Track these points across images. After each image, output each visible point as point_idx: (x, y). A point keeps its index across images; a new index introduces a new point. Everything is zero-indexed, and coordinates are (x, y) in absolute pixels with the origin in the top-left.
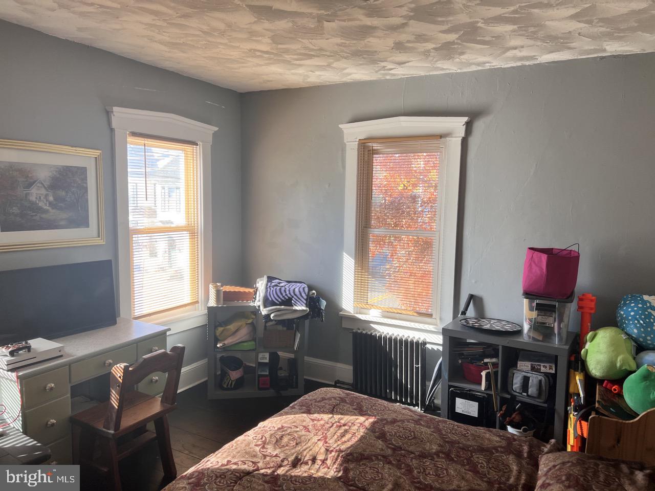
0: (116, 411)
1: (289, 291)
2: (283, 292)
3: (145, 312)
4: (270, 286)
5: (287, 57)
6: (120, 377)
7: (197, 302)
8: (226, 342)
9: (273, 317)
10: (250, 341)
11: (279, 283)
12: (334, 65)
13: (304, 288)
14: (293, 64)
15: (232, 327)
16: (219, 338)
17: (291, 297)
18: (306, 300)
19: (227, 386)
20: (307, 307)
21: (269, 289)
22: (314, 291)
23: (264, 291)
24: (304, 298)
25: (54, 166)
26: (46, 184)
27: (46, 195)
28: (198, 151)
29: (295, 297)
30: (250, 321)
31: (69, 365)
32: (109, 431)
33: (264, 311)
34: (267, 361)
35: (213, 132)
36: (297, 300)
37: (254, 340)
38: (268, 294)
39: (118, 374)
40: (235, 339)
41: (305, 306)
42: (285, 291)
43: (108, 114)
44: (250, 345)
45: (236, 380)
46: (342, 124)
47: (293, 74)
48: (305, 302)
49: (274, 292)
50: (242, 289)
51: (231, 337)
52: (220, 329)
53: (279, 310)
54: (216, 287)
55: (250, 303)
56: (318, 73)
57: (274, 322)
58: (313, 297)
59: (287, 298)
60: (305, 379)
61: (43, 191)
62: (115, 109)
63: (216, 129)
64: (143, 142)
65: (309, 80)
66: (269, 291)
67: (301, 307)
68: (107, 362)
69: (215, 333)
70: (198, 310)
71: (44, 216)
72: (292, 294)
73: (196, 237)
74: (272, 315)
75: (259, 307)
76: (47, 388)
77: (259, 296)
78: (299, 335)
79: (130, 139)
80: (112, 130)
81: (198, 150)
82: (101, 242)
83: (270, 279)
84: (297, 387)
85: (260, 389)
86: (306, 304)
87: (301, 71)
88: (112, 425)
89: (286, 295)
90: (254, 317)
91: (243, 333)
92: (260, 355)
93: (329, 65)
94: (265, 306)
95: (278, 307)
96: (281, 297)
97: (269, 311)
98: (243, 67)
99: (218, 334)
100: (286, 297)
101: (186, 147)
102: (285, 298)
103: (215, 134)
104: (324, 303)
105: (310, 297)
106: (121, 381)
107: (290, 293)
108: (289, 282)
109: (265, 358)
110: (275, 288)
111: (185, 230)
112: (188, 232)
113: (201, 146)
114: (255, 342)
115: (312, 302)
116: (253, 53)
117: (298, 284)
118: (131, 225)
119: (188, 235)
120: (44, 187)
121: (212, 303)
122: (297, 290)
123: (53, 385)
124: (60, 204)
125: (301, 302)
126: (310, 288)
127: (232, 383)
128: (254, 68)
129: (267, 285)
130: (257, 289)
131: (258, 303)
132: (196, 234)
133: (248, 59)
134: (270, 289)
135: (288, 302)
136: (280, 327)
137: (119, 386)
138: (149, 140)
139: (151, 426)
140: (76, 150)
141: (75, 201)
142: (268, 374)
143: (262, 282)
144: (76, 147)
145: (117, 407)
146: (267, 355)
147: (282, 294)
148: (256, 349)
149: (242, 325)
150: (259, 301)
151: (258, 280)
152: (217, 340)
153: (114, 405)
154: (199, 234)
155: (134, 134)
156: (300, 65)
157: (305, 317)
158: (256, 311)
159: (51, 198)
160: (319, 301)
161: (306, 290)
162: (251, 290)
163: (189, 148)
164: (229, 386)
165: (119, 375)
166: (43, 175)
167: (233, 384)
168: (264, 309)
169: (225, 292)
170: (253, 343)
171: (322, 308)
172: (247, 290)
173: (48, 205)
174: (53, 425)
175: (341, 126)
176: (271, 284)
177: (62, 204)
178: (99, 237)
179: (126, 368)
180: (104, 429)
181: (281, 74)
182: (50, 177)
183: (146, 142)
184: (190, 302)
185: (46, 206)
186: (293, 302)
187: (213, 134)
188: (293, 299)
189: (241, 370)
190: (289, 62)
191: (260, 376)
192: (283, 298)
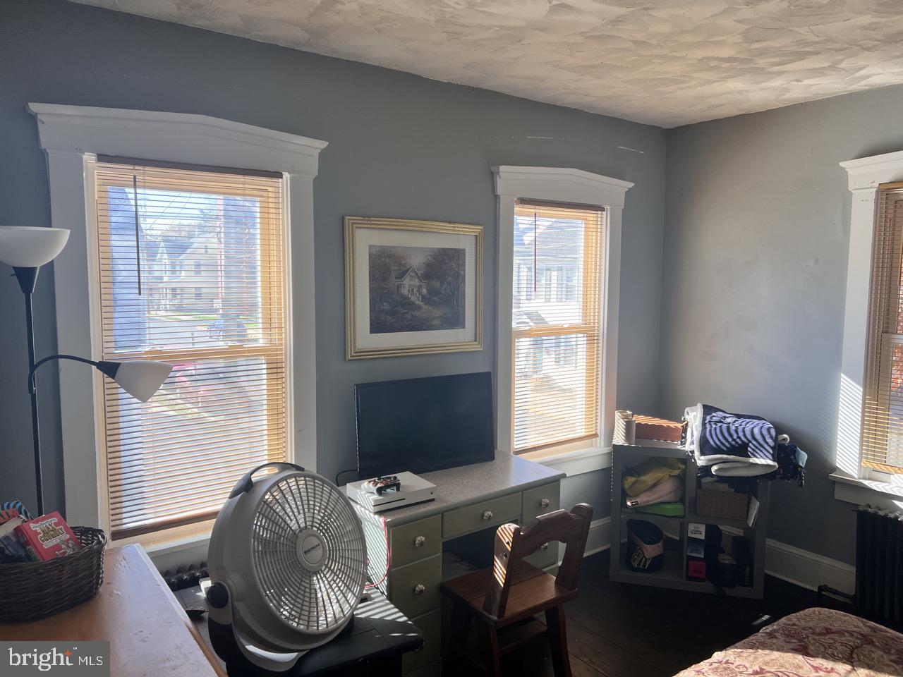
0: (501, 589)
1: (744, 431)
2: (733, 432)
3: (529, 445)
4: (710, 422)
5: (761, 62)
6: (508, 543)
7: (596, 435)
8: (639, 500)
9: (716, 471)
10: (676, 502)
11: (725, 417)
12: (843, 65)
13: (769, 429)
14: (770, 73)
15: (648, 478)
16: (628, 493)
17: (747, 442)
18: (773, 448)
19: (639, 564)
20: (774, 460)
21: (708, 426)
22: (785, 436)
23: (700, 429)
24: (769, 445)
25: (430, 249)
26: (420, 272)
27: (420, 287)
28: (604, 219)
29: (754, 442)
30: (676, 472)
31: (442, 513)
32: (491, 616)
33: (701, 461)
34: (702, 537)
35: (627, 190)
36: (757, 447)
37: (682, 500)
38: (708, 434)
39: (506, 538)
40: (653, 498)
41: (770, 456)
42: (736, 431)
43: (493, 176)
44: (676, 509)
45: (653, 558)
46: (846, 160)
47: (763, 89)
48: (771, 451)
49: (718, 431)
50: (664, 423)
51: (645, 493)
52: (631, 480)
53: (725, 461)
54: (626, 417)
55: (677, 444)
56: (806, 82)
57: (715, 479)
58: (784, 445)
59: (740, 442)
60: (767, 575)
61: (416, 282)
62: (503, 168)
63: (631, 185)
64: (534, 211)
65: (788, 95)
66: (708, 429)
67: (763, 460)
68: (486, 514)
69: (623, 484)
70: (596, 446)
71: (417, 313)
72: (749, 437)
73: (596, 341)
74: (714, 469)
75: (692, 452)
76: (416, 542)
77: (692, 436)
78: (758, 503)
79: (517, 209)
80: (496, 197)
81: (604, 217)
82: (477, 347)
83: (708, 410)
84: (751, 584)
85: (689, 578)
86: (773, 455)
87: (777, 83)
88: (495, 608)
89: (739, 437)
90: (683, 467)
91: (666, 490)
92: (691, 527)
93: (833, 67)
94: (703, 453)
95: (725, 456)
96: (730, 440)
97: (709, 460)
98: (682, 89)
99: (626, 487)
100: (738, 440)
101: (588, 215)
102: (736, 442)
103: (629, 193)
104: (803, 458)
105: (779, 445)
106: (510, 549)
107: (745, 435)
108: (739, 416)
109: (698, 531)
110: (720, 424)
111: (580, 332)
112: (585, 335)
113: (609, 212)
114: (684, 505)
115: (783, 453)
116: (704, 64)
117: (756, 422)
118: (514, 325)
119: (585, 339)
120: (418, 276)
121: (619, 439)
122: (756, 431)
123: (423, 539)
124: (434, 299)
125: (764, 451)
126: (780, 429)
127: (646, 561)
128: (699, 89)
129: (704, 419)
130: (687, 425)
131: (691, 444)
132: (596, 338)
133: (693, 75)
134: (711, 427)
135: (741, 449)
136: (724, 487)
137: (506, 556)
138: (541, 208)
139: (542, 617)
140: (454, 227)
141: (450, 294)
142: (703, 557)
143: (695, 413)
144: (454, 223)
145: (502, 585)
146: (702, 528)
147: (731, 435)
148: (684, 516)
149: (662, 478)
150: (692, 443)
151: (687, 409)
152: (625, 495)
153: (500, 581)
154: (601, 338)
155: (524, 201)
156: (780, 73)
157: (770, 476)
158: (687, 459)
159: (424, 291)
160: (794, 452)
161: (773, 432)
162: (679, 425)
163: (591, 215)
164: (641, 566)
165: (507, 540)
166: (417, 261)
167: (648, 563)
168: (703, 458)
169: (639, 425)
170: (680, 506)
171: (801, 464)
172: (673, 424)
173: (420, 300)
174: (421, 591)
175: (842, 164)
176: (711, 418)
177: (436, 299)
178: (476, 341)
179: (516, 532)
180: (484, 612)
181: (740, 92)
182: (424, 263)
183: (537, 211)
184: (583, 434)
185: (419, 300)
186: (749, 449)
187: (626, 193)
188: (750, 444)
189: (660, 544)
190: (763, 69)
191: (690, 558)
192: (733, 443)
